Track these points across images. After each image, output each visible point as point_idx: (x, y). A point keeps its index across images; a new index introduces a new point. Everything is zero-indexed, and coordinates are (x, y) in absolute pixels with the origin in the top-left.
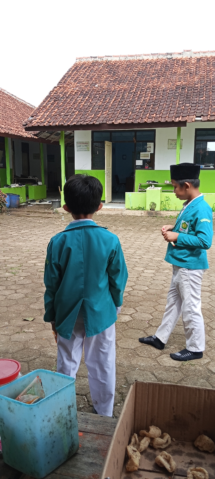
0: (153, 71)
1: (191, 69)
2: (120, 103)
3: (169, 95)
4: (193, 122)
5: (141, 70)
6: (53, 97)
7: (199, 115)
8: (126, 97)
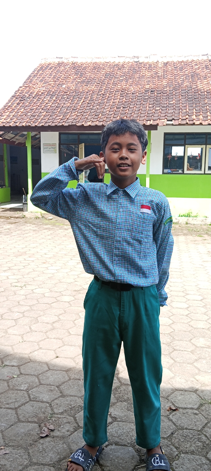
0: (121, 73)
1: (158, 72)
2: (89, 105)
3: (138, 98)
4: (164, 125)
5: (109, 72)
6: (19, 97)
7: (170, 119)
8: (94, 99)
